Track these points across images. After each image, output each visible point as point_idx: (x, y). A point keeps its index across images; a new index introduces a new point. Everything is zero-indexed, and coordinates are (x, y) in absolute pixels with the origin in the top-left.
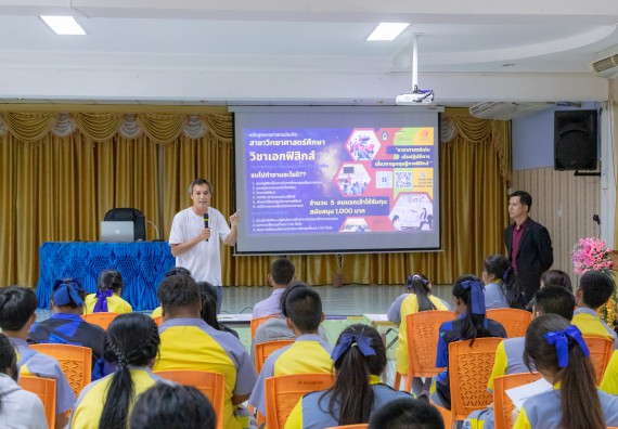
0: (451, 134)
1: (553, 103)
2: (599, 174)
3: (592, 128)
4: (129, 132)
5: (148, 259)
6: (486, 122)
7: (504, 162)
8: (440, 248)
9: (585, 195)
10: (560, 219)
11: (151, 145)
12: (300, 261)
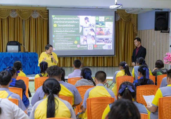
0: (118, 18)
1: (154, 9)
2: (169, 32)
3: (167, 17)
4: (13, 15)
5: (23, 58)
6: (130, 14)
7: (135, 28)
8: (115, 55)
9: (163, 38)
10: (154, 46)
11: (20, 20)
12: (70, 59)
